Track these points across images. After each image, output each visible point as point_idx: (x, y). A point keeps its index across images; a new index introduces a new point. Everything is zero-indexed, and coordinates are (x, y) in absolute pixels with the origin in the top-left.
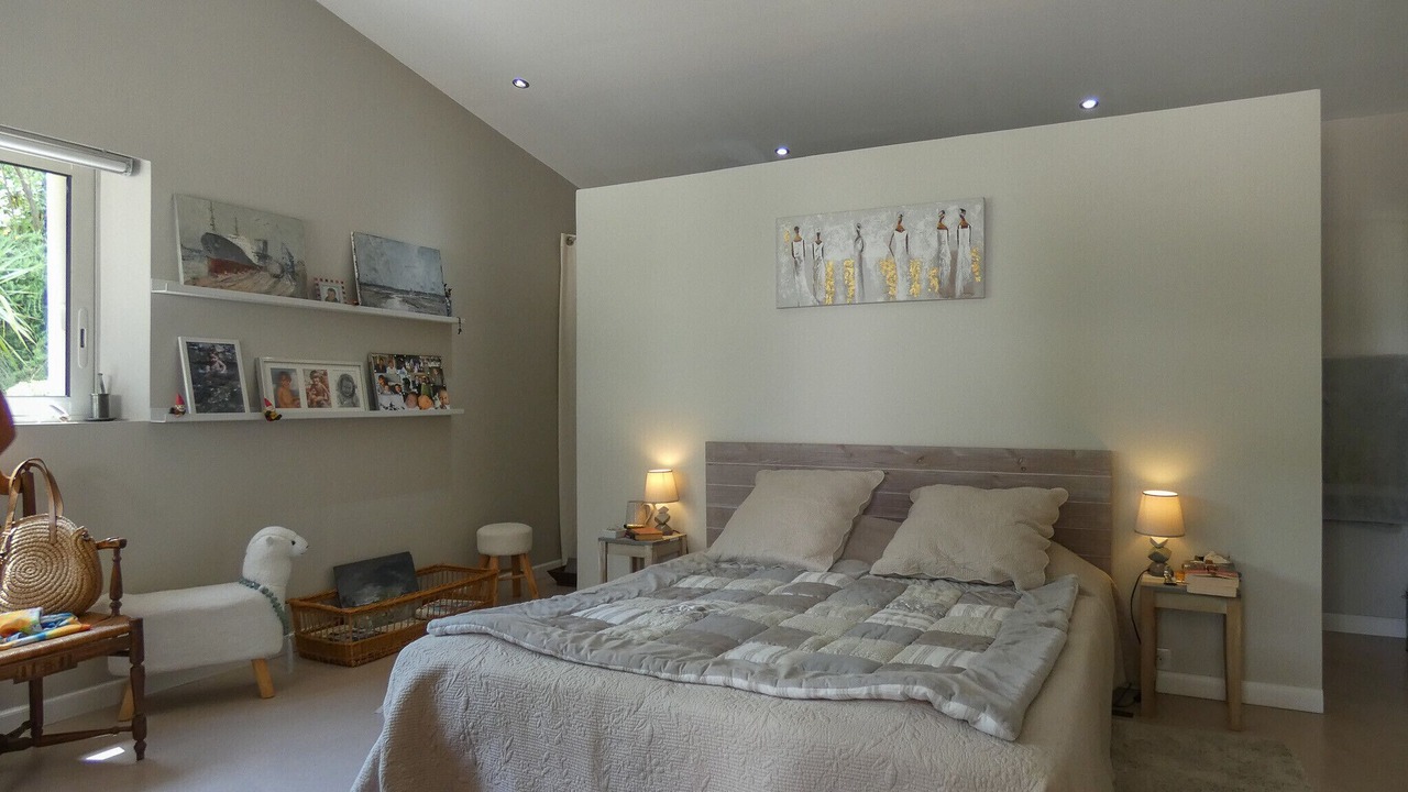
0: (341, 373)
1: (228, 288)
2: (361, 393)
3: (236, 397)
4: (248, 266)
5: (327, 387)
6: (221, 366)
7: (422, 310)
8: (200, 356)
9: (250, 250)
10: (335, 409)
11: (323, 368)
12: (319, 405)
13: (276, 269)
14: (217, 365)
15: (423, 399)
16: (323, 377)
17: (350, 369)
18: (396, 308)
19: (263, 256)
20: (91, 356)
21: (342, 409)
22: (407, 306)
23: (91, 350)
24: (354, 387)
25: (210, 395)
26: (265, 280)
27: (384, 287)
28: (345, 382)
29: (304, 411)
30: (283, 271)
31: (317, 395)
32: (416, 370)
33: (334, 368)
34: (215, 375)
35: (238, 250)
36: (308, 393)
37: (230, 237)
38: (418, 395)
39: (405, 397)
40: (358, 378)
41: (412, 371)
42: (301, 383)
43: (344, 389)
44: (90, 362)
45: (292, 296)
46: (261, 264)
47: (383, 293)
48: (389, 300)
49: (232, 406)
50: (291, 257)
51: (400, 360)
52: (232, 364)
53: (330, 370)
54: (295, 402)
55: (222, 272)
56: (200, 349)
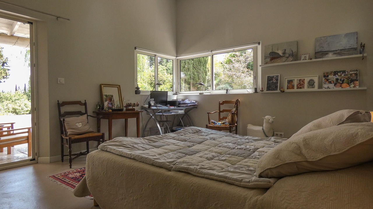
0: (310, 79)
1: (274, 63)
2: (316, 84)
3: (276, 87)
4: (281, 57)
5: (304, 83)
6: (274, 80)
7: (343, 55)
8: (270, 79)
9: (280, 53)
10: (306, 89)
11: (304, 78)
12: (300, 88)
13: (287, 55)
14: (273, 80)
15: (344, 85)
16: (303, 81)
17: (313, 77)
18: (331, 56)
19: (284, 53)
20: (256, 81)
21: (309, 89)
22: (335, 55)
23: (256, 80)
24: (314, 83)
25: (270, 87)
26: (284, 59)
27: (325, 51)
28: (311, 82)
29: (295, 90)
30: (289, 56)
31: (300, 85)
32: (343, 75)
33: (307, 78)
34: (273, 82)
35: (278, 54)
36: (297, 85)
37: (276, 51)
38: (343, 83)
39: (335, 85)
40: (316, 80)
41: (341, 75)
42: (295, 83)
43: (310, 83)
44: (256, 82)
45: (291, 61)
46: (284, 55)
47: (324, 53)
48: (327, 55)
49: (275, 89)
50: (292, 51)
51: (335, 73)
52: (277, 80)
53: (306, 79)
54: (293, 87)
55: (273, 60)
56: (270, 77)
